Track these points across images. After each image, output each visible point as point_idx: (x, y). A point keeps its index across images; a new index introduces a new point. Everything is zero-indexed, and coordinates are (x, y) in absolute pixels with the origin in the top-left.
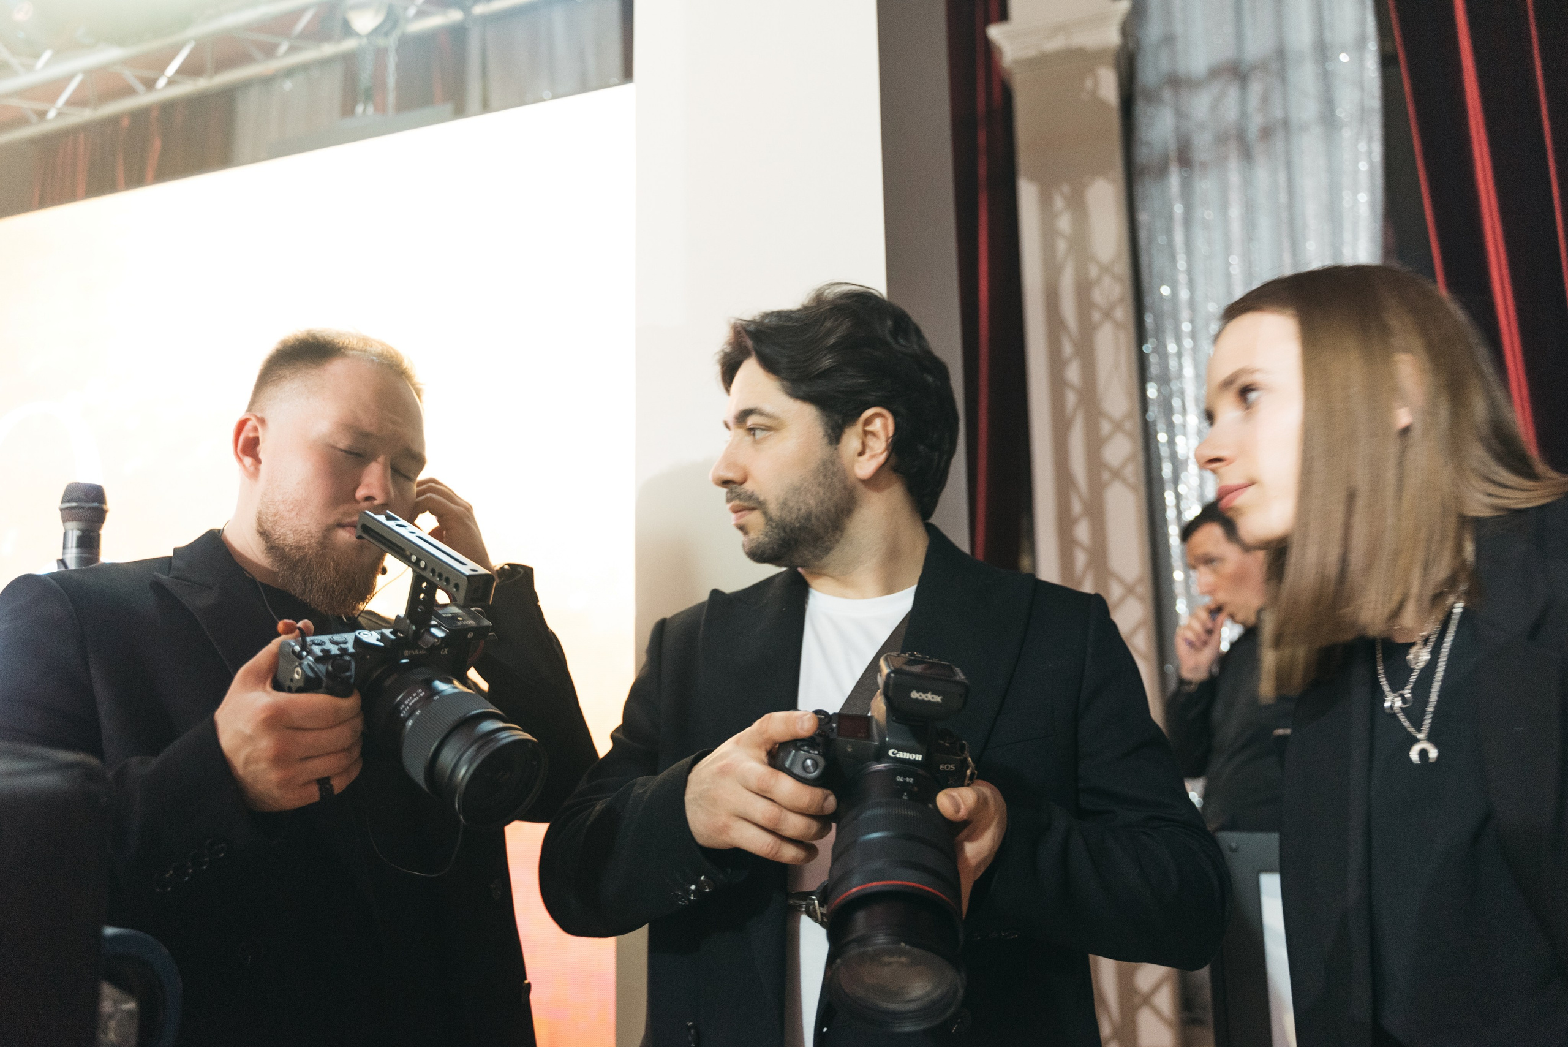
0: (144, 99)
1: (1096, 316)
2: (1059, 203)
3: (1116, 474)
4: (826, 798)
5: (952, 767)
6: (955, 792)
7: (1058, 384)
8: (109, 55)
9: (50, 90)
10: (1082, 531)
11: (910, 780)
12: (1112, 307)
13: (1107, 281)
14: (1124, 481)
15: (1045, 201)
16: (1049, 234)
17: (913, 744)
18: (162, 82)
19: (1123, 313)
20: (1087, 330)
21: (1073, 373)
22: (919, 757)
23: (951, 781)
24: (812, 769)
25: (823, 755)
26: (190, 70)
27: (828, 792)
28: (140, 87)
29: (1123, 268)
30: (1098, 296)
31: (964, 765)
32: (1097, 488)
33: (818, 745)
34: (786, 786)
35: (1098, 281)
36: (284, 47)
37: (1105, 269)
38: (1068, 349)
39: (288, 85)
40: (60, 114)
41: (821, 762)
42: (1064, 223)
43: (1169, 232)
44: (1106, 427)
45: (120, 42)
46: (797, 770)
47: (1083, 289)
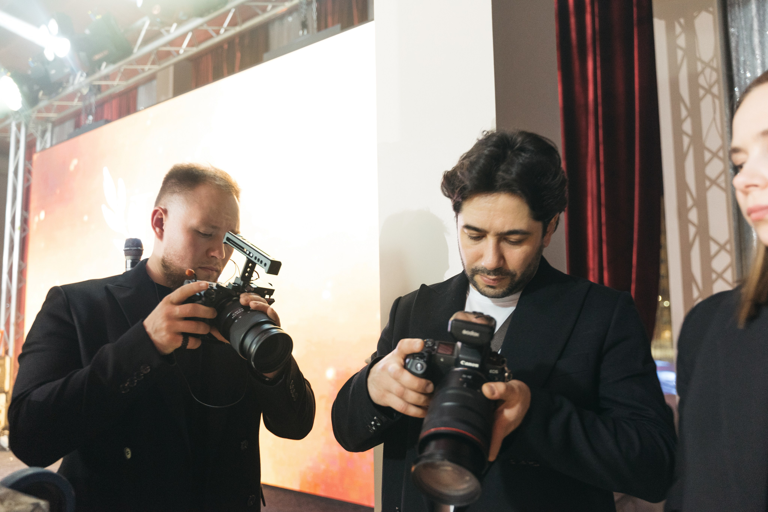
0: (216, 40)
1: (702, 92)
2: (678, 29)
3: (714, 182)
4: (428, 385)
5: (496, 372)
6: (492, 384)
7: (678, 133)
8: (197, 22)
9: (177, 42)
10: (693, 215)
11: (470, 377)
12: (711, 86)
13: (708, 71)
14: (719, 186)
15: (670, 29)
16: (672, 48)
17: (474, 359)
18: (222, 31)
19: (719, 89)
20: (696, 101)
21: (687, 126)
22: (477, 366)
23: (497, 379)
24: (419, 369)
25: (426, 362)
26: (233, 24)
27: (429, 381)
28: (214, 34)
29: (718, 63)
30: (702, 81)
31: (503, 371)
32: (702, 190)
33: (424, 357)
34: (407, 377)
35: (703, 72)
36: (270, 7)
37: (707, 65)
38: (684, 113)
39: (290, 19)
40: (185, 51)
41: (425, 366)
42: (681, 41)
43: (750, 38)
44: (707, 156)
45: (201, 15)
46: (413, 370)
47: (693, 78)
